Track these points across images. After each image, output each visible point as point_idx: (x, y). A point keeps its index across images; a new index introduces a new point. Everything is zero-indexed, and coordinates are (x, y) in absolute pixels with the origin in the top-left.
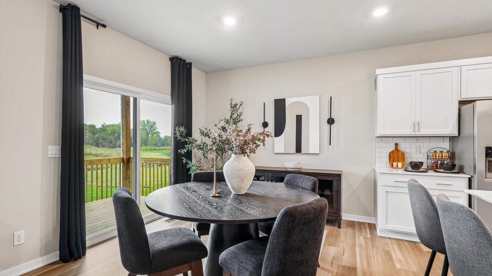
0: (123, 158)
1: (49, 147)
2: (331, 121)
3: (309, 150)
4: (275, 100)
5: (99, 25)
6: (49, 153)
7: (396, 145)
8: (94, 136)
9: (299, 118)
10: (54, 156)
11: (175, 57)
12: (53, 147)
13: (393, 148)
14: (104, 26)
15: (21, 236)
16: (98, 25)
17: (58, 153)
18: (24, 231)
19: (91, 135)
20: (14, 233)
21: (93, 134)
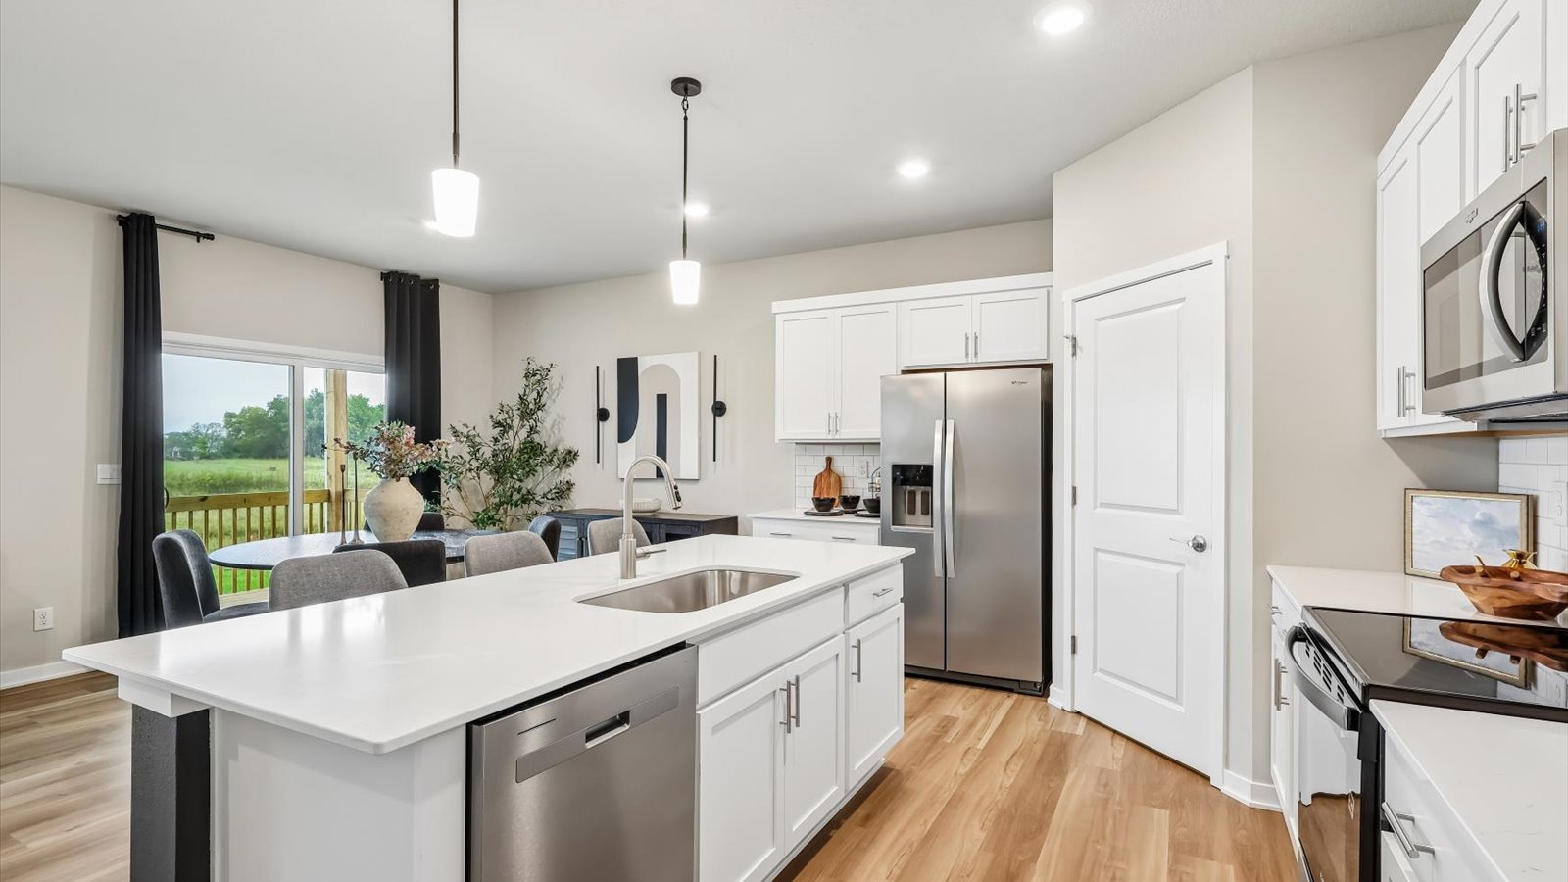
0: (329, 491)
1: (99, 465)
2: (719, 409)
3: (679, 471)
4: (619, 360)
5: (203, 236)
6: (99, 478)
7: (829, 460)
8: (363, 431)
9: (662, 400)
10: (107, 482)
11: (392, 272)
12: (107, 466)
13: (821, 467)
14: (210, 237)
15: (47, 615)
16: (199, 236)
17: (115, 476)
18: (51, 608)
19: (353, 426)
20: (36, 610)
21: (361, 424)
